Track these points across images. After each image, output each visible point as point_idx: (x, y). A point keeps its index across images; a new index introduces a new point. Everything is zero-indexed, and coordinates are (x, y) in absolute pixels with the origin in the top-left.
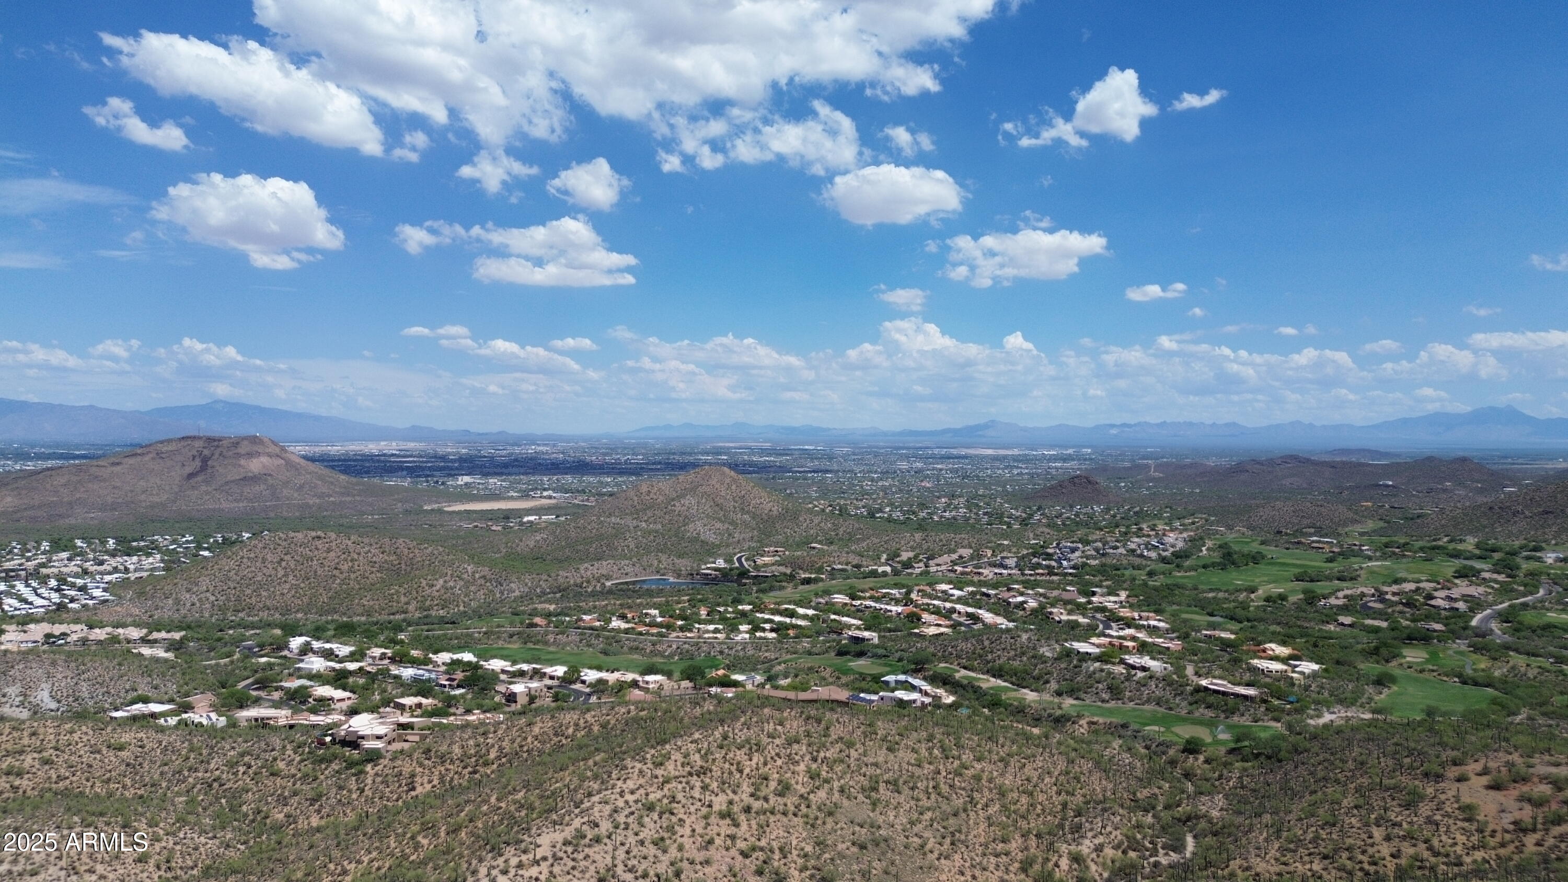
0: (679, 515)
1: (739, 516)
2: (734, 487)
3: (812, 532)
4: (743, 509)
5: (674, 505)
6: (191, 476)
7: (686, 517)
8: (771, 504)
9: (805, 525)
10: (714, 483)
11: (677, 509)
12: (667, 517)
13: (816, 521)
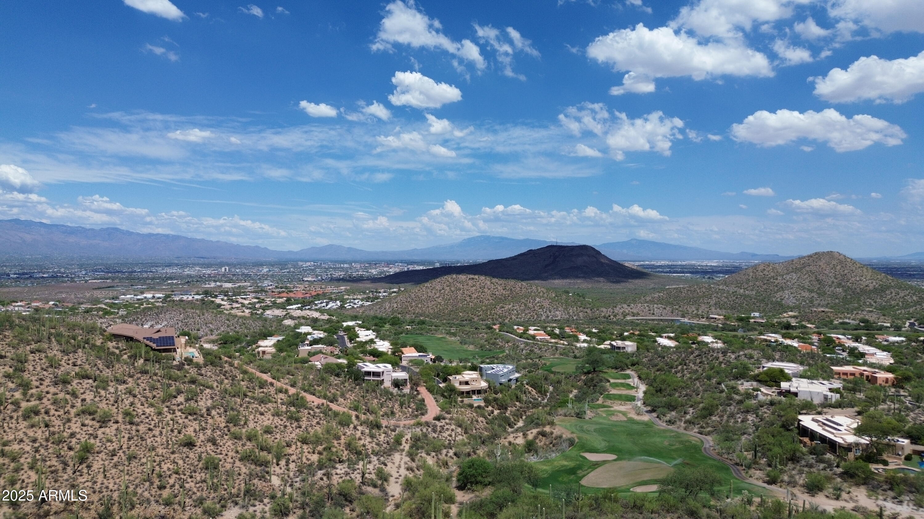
0: (776, 286)
1: (833, 288)
2: (838, 268)
3: (893, 303)
4: (840, 284)
5: (777, 279)
6: (547, 266)
7: (782, 287)
8: (870, 281)
9: (889, 297)
10: (821, 264)
11: (777, 282)
12: (765, 287)
13: (902, 295)
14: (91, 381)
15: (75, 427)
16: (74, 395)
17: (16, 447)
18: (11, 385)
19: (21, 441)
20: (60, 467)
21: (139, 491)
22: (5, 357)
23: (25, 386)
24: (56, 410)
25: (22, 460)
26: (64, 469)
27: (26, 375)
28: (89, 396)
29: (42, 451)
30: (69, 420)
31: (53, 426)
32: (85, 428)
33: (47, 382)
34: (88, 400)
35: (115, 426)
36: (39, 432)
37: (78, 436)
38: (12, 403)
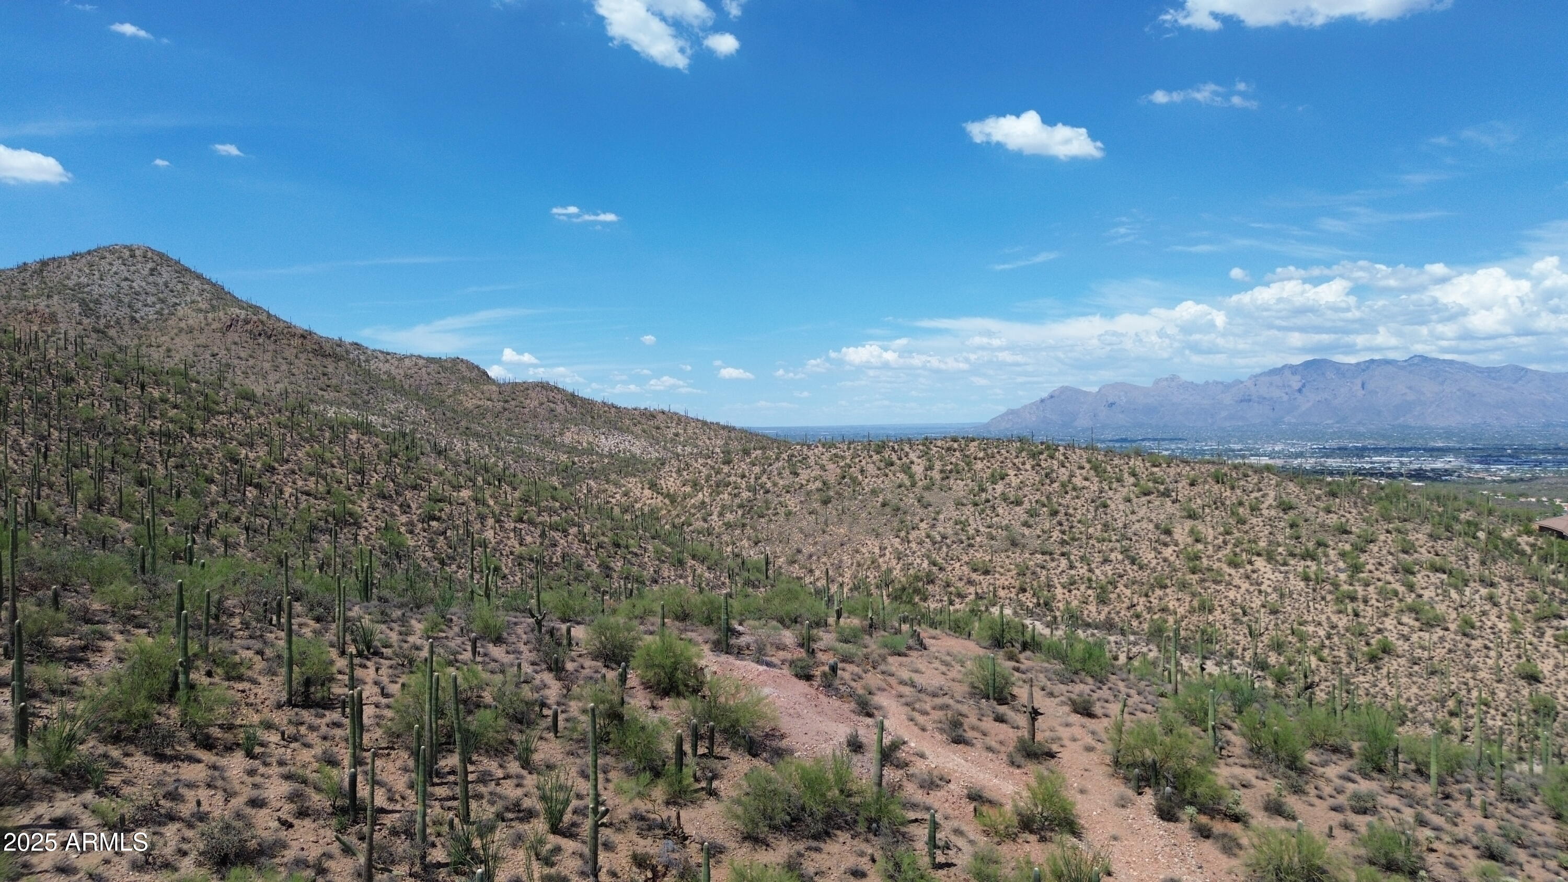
14: (1445, 576)
15: (1389, 623)
16: (1411, 588)
17: (1311, 629)
18: (1341, 564)
19: (1320, 624)
20: (1344, 660)
21: (1421, 708)
22: (1351, 533)
23: (1356, 569)
24: (1378, 601)
25: (1310, 643)
26: (1349, 663)
27: (1363, 558)
28: (1427, 594)
29: (1336, 639)
30: (1386, 615)
31: (1365, 617)
32: (1400, 627)
33: (1387, 567)
34: (1425, 598)
35: (1441, 633)
36: (1345, 620)
37: (1386, 634)
38: (1332, 584)
